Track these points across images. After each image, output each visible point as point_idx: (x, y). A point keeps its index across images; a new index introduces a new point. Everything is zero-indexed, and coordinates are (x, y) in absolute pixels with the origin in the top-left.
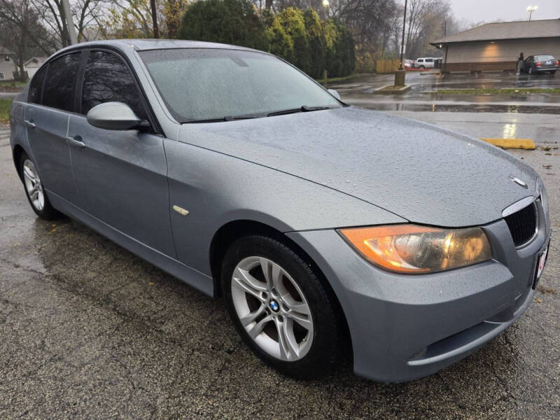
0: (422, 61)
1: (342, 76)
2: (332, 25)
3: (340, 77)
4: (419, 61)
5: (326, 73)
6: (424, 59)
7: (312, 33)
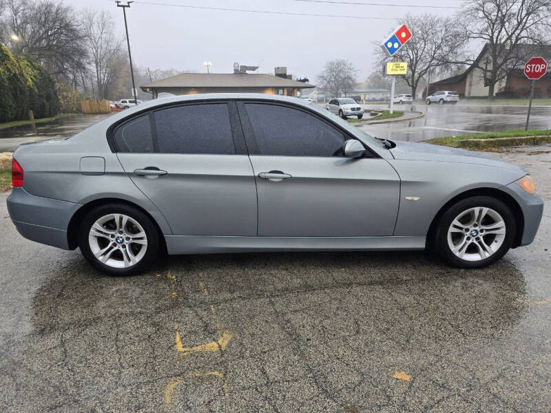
0: (126, 102)
1: (50, 116)
2: (26, 62)
3: (48, 117)
4: (123, 102)
5: (31, 114)
6: (127, 100)
7: (8, 70)
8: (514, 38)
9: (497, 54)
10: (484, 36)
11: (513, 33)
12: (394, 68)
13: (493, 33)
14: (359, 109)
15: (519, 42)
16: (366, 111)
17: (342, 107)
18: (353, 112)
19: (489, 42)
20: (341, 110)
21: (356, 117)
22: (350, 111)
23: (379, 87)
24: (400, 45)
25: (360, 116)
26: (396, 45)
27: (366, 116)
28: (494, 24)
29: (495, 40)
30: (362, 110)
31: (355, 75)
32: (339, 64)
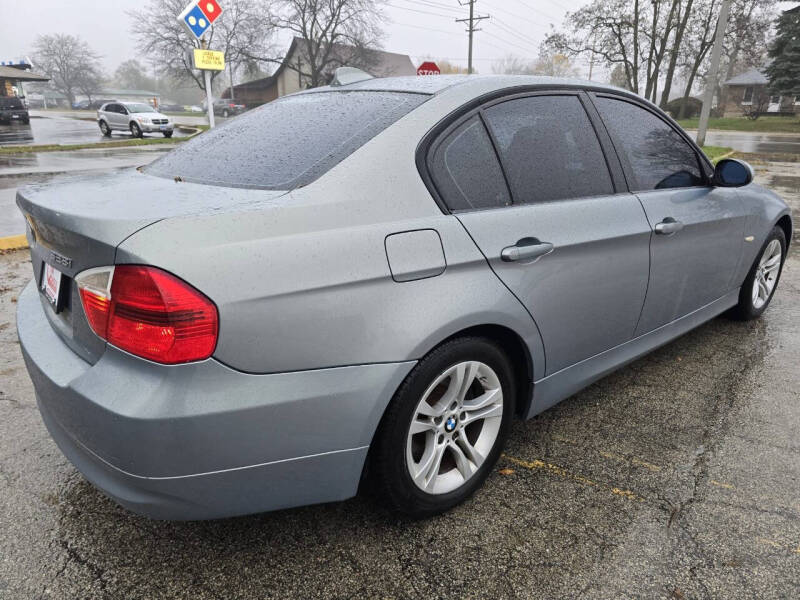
8: (328, 34)
9: (314, 52)
10: (294, 27)
11: (328, 28)
12: (206, 58)
13: (304, 24)
14: (165, 122)
15: (334, 41)
16: (176, 126)
17: (134, 117)
18: (157, 126)
19: (300, 35)
20: (133, 123)
21: (162, 135)
22: (151, 125)
23: (139, 88)
24: (208, 24)
25: (168, 134)
26: (202, 23)
27: (176, 134)
28: (304, 11)
29: (308, 33)
30: (170, 124)
31: (98, 64)
32: (63, 42)
